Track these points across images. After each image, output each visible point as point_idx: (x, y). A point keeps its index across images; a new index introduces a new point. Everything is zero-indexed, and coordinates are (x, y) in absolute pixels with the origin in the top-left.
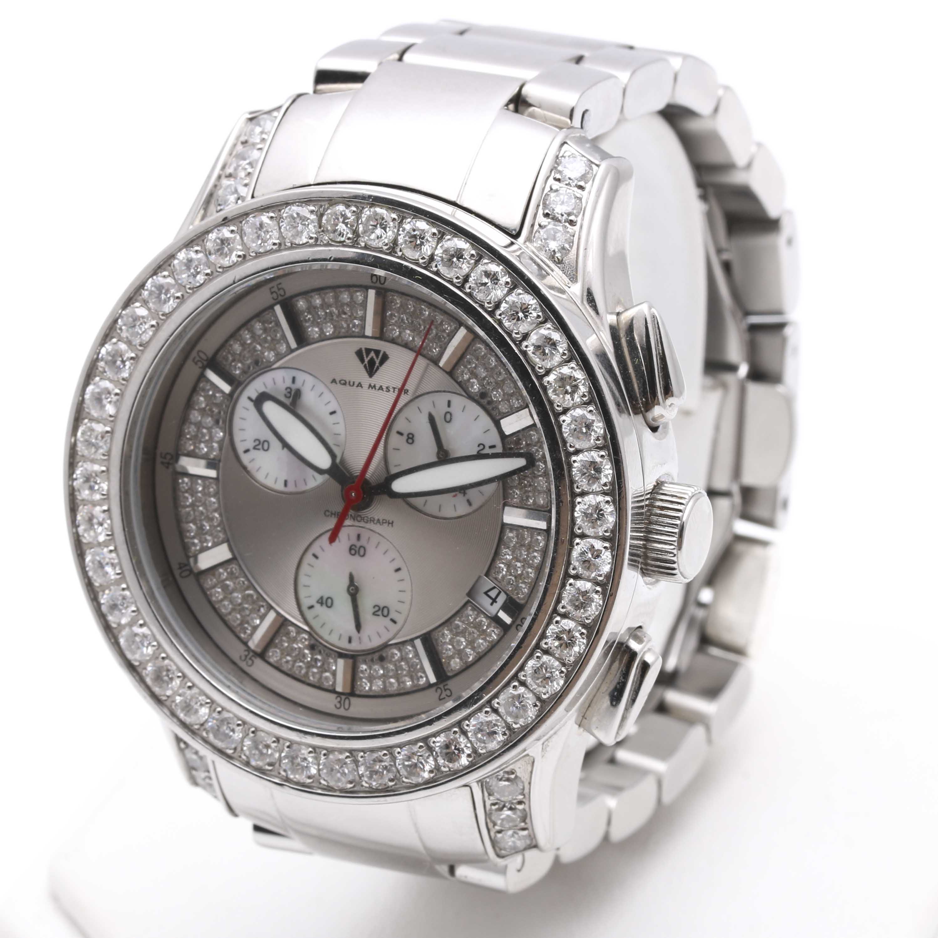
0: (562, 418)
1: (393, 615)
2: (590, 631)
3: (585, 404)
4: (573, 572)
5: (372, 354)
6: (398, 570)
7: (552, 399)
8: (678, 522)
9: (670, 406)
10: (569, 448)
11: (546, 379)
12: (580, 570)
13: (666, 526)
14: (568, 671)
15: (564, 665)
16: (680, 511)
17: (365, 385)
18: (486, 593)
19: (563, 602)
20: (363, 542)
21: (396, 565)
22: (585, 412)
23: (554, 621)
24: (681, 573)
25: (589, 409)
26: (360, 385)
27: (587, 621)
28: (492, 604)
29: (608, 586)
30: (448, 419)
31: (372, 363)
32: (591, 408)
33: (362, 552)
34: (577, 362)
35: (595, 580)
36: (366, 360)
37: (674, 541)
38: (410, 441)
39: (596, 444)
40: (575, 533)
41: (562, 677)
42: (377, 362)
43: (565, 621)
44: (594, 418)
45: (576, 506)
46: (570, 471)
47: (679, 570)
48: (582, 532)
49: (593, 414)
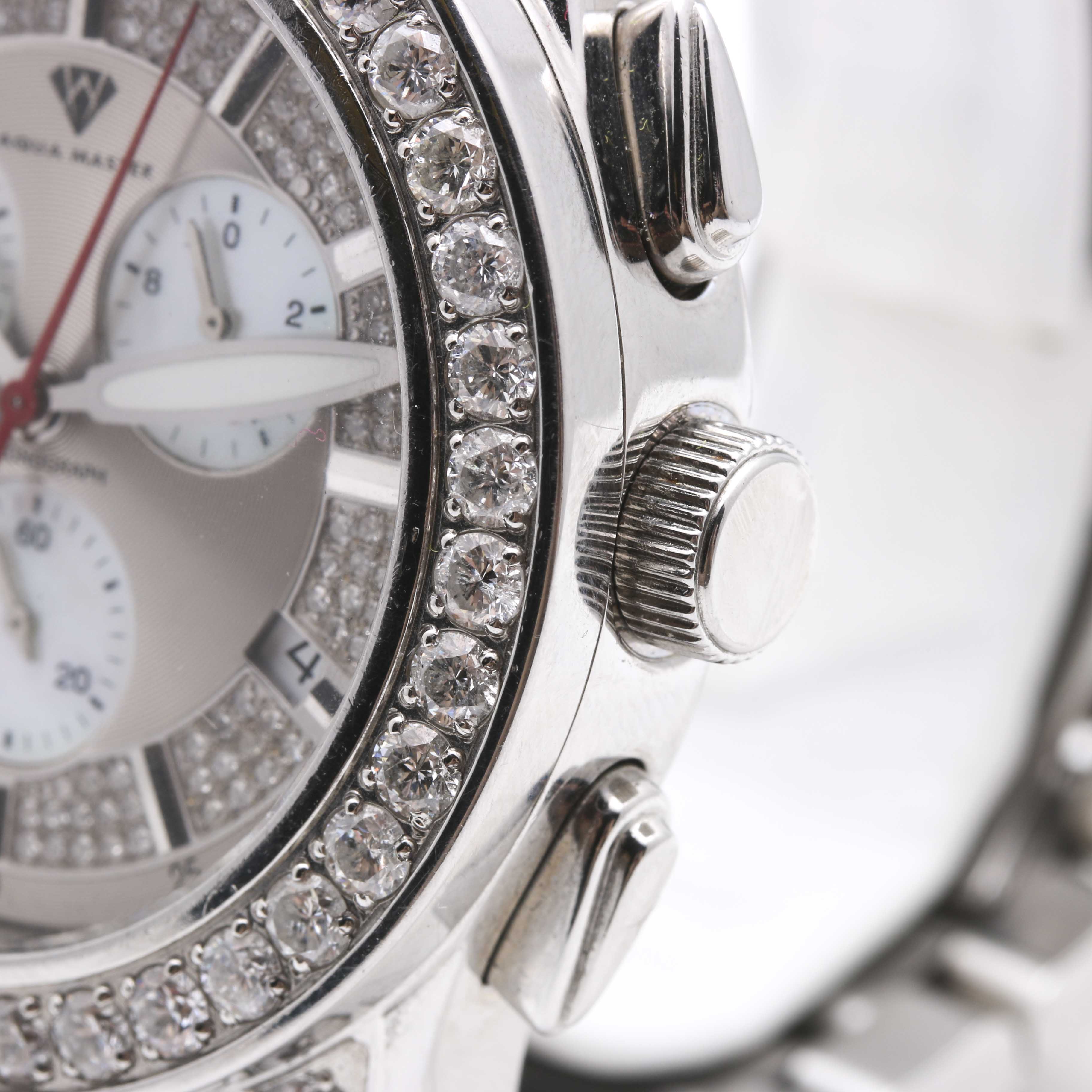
0: (433, 239)
1: (97, 690)
2: (468, 755)
3: (484, 207)
4: (436, 611)
5: (84, 82)
6: (111, 586)
7: (414, 193)
8: (703, 513)
9: (717, 238)
10: (443, 313)
11: (403, 145)
12: (453, 607)
13: (674, 521)
14: (416, 846)
15: (407, 830)
16: (712, 487)
17: (66, 151)
18: (292, 653)
19: (411, 680)
20: (45, 517)
21: (107, 574)
22: (483, 229)
23: (391, 724)
24: (711, 637)
25: (492, 222)
26: (55, 151)
27: (463, 731)
28: (302, 680)
29: (511, 650)
30: (231, 239)
31: (82, 99)
32: (498, 219)
33: (42, 537)
34: (474, 107)
35: (483, 632)
36: (72, 93)
37: (690, 558)
38: (152, 287)
39: (503, 307)
40: (444, 518)
41: (402, 859)
42: (93, 97)
43: (413, 726)
44: (501, 243)
45: (450, 452)
46: (442, 368)
47: (706, 629)
48: (462, 515)
49: (501, 236)
